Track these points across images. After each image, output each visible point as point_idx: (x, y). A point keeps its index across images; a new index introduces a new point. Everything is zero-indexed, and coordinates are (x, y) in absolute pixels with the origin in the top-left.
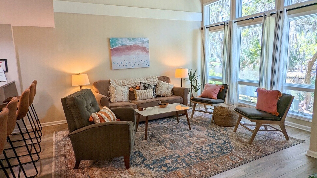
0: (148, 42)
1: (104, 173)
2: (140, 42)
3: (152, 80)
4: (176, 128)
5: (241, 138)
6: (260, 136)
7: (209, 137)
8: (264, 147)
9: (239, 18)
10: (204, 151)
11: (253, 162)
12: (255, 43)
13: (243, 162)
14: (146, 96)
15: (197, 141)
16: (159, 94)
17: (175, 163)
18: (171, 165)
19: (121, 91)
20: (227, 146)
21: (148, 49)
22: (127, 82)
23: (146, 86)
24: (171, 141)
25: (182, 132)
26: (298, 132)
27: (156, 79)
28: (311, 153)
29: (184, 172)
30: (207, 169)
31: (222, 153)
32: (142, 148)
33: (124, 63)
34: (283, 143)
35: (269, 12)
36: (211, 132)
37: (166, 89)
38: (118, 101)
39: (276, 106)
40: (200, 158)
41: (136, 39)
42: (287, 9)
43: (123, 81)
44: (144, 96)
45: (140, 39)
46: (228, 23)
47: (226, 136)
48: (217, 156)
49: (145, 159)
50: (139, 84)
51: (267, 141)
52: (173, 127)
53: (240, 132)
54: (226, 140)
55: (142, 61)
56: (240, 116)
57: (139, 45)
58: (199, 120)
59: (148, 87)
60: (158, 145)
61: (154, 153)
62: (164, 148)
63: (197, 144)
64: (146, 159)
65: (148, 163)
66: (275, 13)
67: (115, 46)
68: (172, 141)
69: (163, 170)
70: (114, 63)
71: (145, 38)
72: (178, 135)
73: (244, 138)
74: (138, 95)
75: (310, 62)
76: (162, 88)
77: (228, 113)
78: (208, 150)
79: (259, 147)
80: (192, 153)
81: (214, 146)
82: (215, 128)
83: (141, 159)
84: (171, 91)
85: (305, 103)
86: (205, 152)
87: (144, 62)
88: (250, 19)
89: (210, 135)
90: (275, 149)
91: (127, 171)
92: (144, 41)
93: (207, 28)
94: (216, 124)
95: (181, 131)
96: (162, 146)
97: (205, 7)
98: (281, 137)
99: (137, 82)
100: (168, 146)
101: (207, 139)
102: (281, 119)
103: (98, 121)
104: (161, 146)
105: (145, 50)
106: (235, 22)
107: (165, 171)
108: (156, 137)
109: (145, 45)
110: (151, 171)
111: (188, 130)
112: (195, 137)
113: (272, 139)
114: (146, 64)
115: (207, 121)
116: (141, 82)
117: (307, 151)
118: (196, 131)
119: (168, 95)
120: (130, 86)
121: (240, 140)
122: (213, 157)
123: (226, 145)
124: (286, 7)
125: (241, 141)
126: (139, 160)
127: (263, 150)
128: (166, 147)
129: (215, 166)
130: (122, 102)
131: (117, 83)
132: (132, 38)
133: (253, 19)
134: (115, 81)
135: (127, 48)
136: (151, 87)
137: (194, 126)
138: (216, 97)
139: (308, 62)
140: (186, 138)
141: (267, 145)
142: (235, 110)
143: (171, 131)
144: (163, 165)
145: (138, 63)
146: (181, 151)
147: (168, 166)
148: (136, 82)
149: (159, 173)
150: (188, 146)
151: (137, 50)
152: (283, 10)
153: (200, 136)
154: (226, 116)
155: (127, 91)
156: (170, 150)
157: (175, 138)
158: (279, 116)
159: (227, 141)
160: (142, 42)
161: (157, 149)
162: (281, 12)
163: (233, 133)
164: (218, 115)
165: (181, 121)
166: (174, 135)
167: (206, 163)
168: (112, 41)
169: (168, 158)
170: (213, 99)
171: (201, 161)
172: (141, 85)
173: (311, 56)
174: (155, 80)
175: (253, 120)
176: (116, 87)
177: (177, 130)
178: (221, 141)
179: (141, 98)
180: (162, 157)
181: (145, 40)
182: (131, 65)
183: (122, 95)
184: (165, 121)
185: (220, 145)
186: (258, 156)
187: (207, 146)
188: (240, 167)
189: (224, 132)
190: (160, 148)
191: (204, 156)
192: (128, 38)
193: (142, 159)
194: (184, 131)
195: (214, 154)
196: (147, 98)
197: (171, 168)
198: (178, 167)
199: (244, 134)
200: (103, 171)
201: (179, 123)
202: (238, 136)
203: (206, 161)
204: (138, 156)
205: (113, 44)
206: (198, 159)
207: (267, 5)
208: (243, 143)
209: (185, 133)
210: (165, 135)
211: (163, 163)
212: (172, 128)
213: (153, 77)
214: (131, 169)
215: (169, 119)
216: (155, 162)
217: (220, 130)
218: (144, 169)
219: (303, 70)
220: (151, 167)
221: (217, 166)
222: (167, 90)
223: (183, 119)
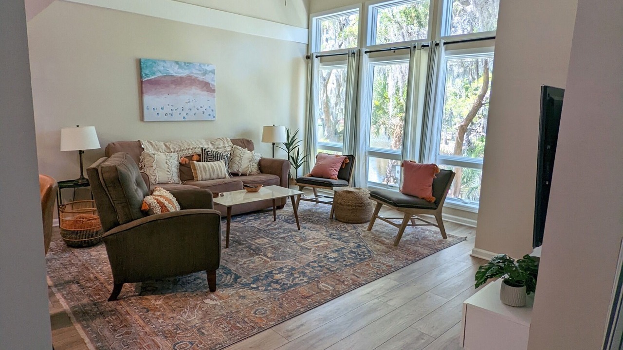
0: (214, 73)
1: (173, 302)
2: (200, 71)
3: (222, 145)
4: (275, 229)
5: (381, 239)
6: (408, 235)
7: (332, 239)
8: (415, 248)
9: (371, 46)
10: (331, 258)
11: (404, 268)
12: (379, 90)
13: (391, 270)
14: (214, 172)
15: (316, 245)
16: (236, 171)
17: (292, 278)
18: (286, 282)
19: (165, 163)
20: (363, 249)
21: (214, 86)
22: (175, 147)
23: (212, 156)
24: (272, 247)
25: (286, 235)
26: (457, 227)
27: (228, 142)
28: (477, 251)
29: (309, 289)
30: (343, 282)
31: (358, 260)
32: (225, 261)
33: (167, 110)
34: (440, 242)
35: (419, 43)
36: (334, 232)
37: (248, 161)
38: (160, 182)
39: (431, 188)
40: (328, 269)
41: (191, 65)
42: (445, 42)
43: (167, 144)
44: (210, 173)
45: (200, 65)
46: (354, 53)
47: (358, 237)
48: (352, 264)
49: (237, 277)
50: (199, 151)
51: (418, 240)
52: (267, 227)
53: (377, 231)
54: (360, 242)
55: (201, 107)
56: (378, 203)
57: (197, 77)
58: (309, 215)
59: (216, 157)
60: (252, 255)
61: (250, 267)
62: (265, 258)
63: (316, 250)
64: (240, 277)
65: (245, 281)
66: (428, 46)
67: (151, 76)
68: (274, 248)
69: (274, 289)
70: (148, 109)
71: (208, 66)
72: (281, 238)
73: (384, 238)
74: (198, 172)
75: (462, 126)
76: (241, 159)
77: (359, 201)
78: (336, 257)
79: (409, 249)
80: (312, 262)
81: (344, 251)
82: (339, 226)
83: (231, 276)
84: (257, 166)
85: (453, 193)
86: (333, 260)
87: (205, 110)
88: (390, 50)
89: (334, 237)
90: (431, 251)
91: (213, 296)
92: (206, 69)
93: (317, 57)
94: (338, 220)
95: (284, 232)
96: (260, 256)
97: (314, 19)
98: (435, 235)
99: (195, 148)
100: (270, 255)
101: (330, 243)
102: (437, 206)
103: (158, 211)
104: (258, 256)
105: (207, 87)
106: (366, 52)
107: (278, 290)
108: (243, 244)
109: (208, 78)
110: (255, 292)
111: (295, 231)
112: (310, 241)
113: (424, 238)
114: (209, 115)
115: (323, 216)
116: (202, 148)
117: (471, 251)
118: (310, 232)
119: (252, 173)
120: (181, 154)
121: (380, 242)
122: (346, 266)
123: (361, 249)
124: (443, 38)
125: (382, 243)
126: (229, 279)
127: (415, 252)
128: (267, 257)
129: (353, 277)
130: (168, 183)
131: (155, 148)
132: (185, 63)
133: (395, 50)
134: (151, 144)
135: (174, 81)
136: (222, 157)
137: (304, 225)
138: (336, 176)
139: (459, 127)
140: (295, 242)
141: (420, 246)
142: (371, 195)
143: (267, 233)
144: (272, 282)
145: (194, 111)
146: (295, 261)
147: (281, 283)
148: (191, 147)
149: (269, 294)
150: (304, 254)
151: (193, 87)
152: (440, 42)
153: (318, 239)
154: (355, 206)
155: (176, 162)
156: (275, 260)
157: (277, 243)
158: (435, 203)
159: (361, 244)
160: (202, 72)
161: (253, 260)
162: (437, 45)
163: (368, 232)
164: (342, 205)
165: (279, 218)
166: (273, 238)
167: (339, 275)
168: (145, 66)
169: (277, 272)
170: (332, 179)
171: (330, 272)
172: (202, 152)
173: (461, 117)
174: (227, 145)
175: (400, 208)
176: (154, 155)
177: (277, 231)
178: (353, 244)
179: (204, 177)
180: (266, 271)
181: (209, 68)
182: (180, 114)
183: (168, 170)
184: (251, 218)
185: (353, 250)
186: (410, 260)
187: (333, 252)
188: (389, 276)
189: (354, 231)
190: (257, 260)
191: (333, 265)
192: (177, 63)
193: (233, 277)
194: (289, 232)
195: (347, 263)
196: (215, 176)
197: (287, 285)
198: (297, 282)
199: (384, 233)
200: (168, 298)
201: (277, 221)
202: (376, 236)
203: (338, 271)
204: (224, 273)
205: (147, 72)
206: (325, 269)
207: (404, 28)
208: (385, 245)
209: (292, 236)
210: (259, 240)
211: (270, 279)
212: (267, 229)
213: (222, 139)
214: (219, 292)
215: (255, 215)
216: (256, 280)
217: (346, 229)
218: (241, 290)
219: (448, 141)
220: (254, 286)
221: (356, 277)
222: (249, 164)
223: (280, 215)
